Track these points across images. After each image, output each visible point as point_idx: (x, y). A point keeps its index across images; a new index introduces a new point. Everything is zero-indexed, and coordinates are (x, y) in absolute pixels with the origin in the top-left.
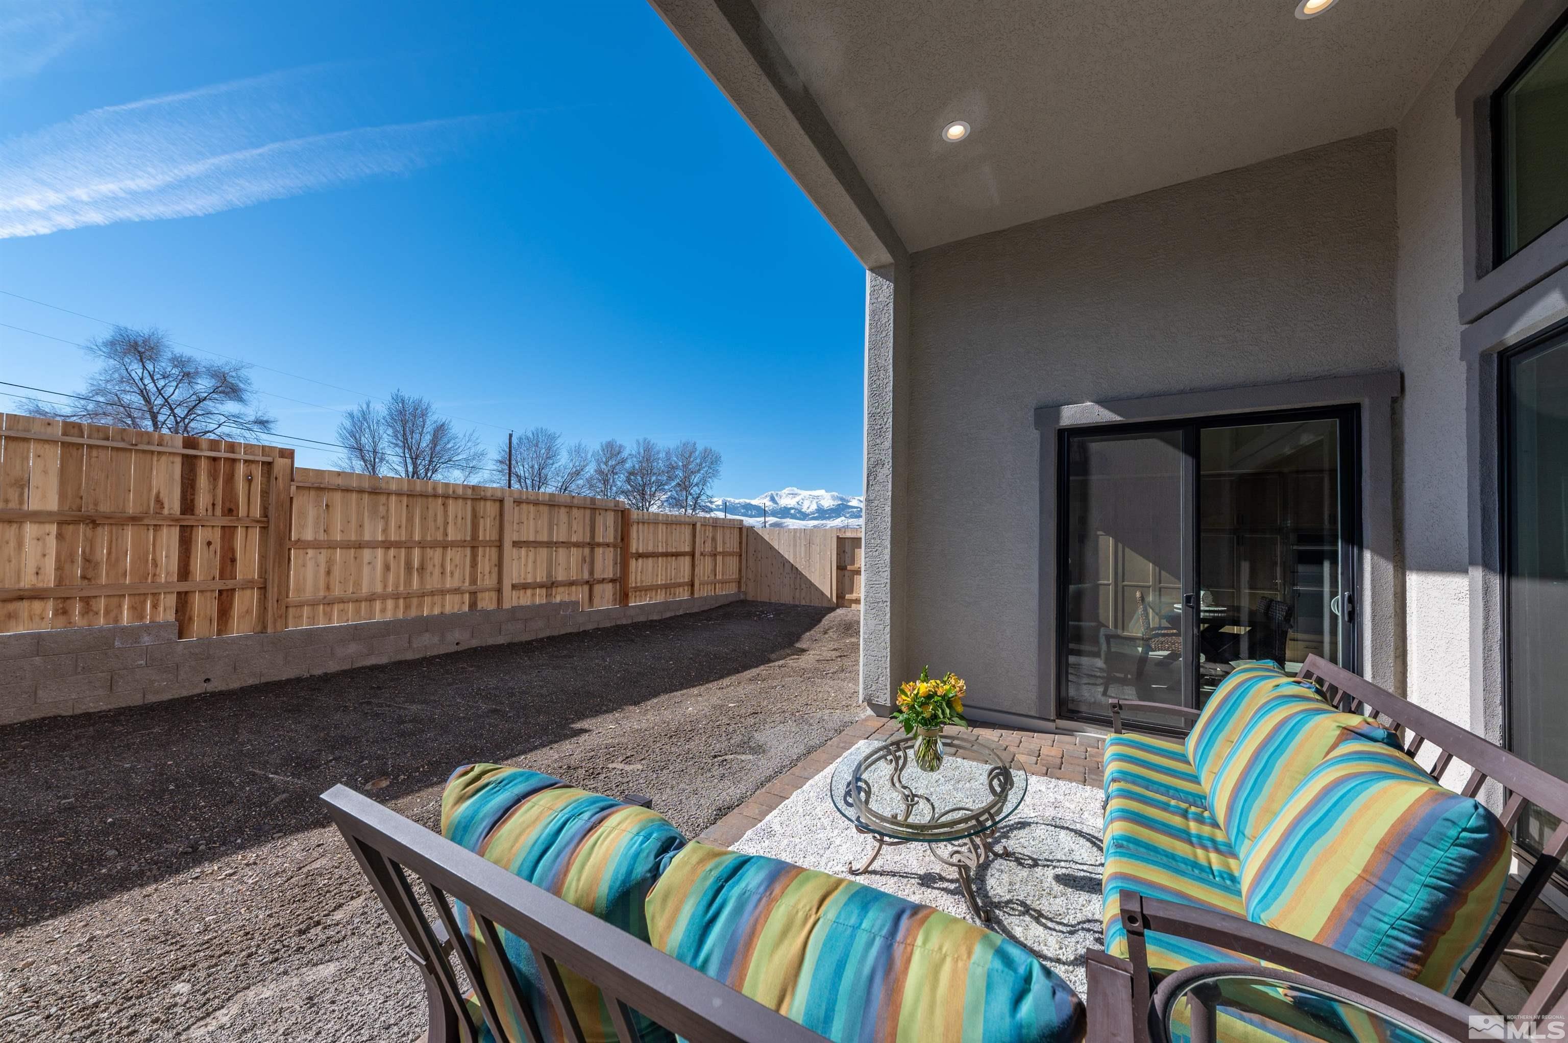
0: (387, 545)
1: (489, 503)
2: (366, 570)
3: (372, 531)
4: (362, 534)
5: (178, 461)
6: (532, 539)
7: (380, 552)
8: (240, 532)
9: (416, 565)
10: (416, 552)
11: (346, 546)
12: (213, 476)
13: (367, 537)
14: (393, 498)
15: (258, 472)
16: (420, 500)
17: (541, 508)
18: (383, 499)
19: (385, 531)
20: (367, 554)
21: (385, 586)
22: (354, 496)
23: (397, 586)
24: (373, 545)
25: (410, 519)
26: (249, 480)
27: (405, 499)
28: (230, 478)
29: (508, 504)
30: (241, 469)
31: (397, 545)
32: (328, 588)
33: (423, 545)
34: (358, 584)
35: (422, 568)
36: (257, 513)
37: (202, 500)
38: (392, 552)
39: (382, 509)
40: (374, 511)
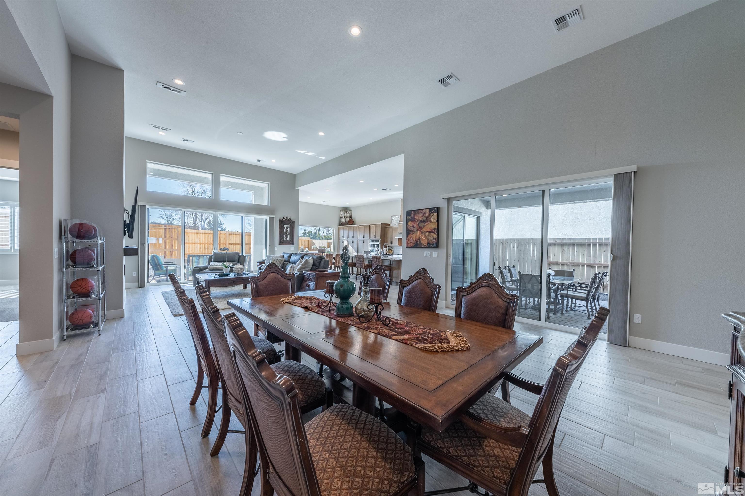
0: (200, 244)
1: (223, 235)
2: (196, 248)
3: (197, 241)
4: (195, 241)
5: (164, 229)
6: (234, 243)
7: (199, 245)
8: (174, 241)
9: (206, 248)
10: (206, 245)
11: (192, 244)
12: (169, 232)
13: (196, 242)
14: (201, 234)
15: (176, 230)
16: (207, 235)
17: (237, 236)
18: (199, 234)
19: (200, 241)
20: (196, 245)
21: (200, 252)
22: (193, 234)
23: (202, 252)
24: (197, 244)
25: (205, 238)
26: (175, 232)
27: (204, 234)
28: (172, 232)
29: (227, 235)
30: (173, 230)
31: (202, 244)
32: (189, 251)
33: (207, 244)
34: (195, 251)
35: (208, 248)
36: (176, 237)
37: (168, 236)
38: (201, 245)
39: (199, 237)
40: (197, 237)
